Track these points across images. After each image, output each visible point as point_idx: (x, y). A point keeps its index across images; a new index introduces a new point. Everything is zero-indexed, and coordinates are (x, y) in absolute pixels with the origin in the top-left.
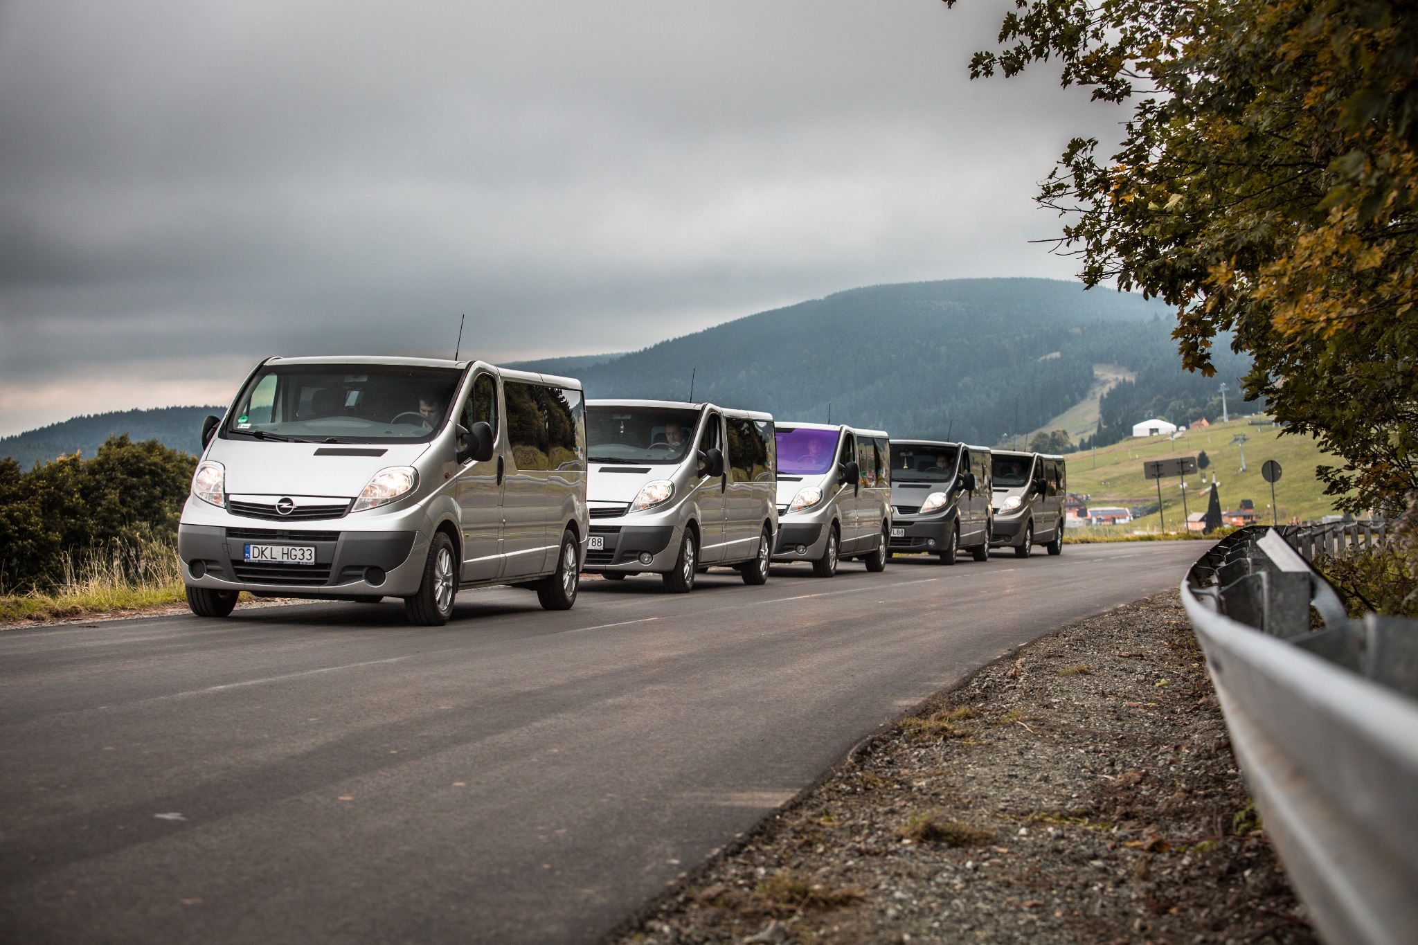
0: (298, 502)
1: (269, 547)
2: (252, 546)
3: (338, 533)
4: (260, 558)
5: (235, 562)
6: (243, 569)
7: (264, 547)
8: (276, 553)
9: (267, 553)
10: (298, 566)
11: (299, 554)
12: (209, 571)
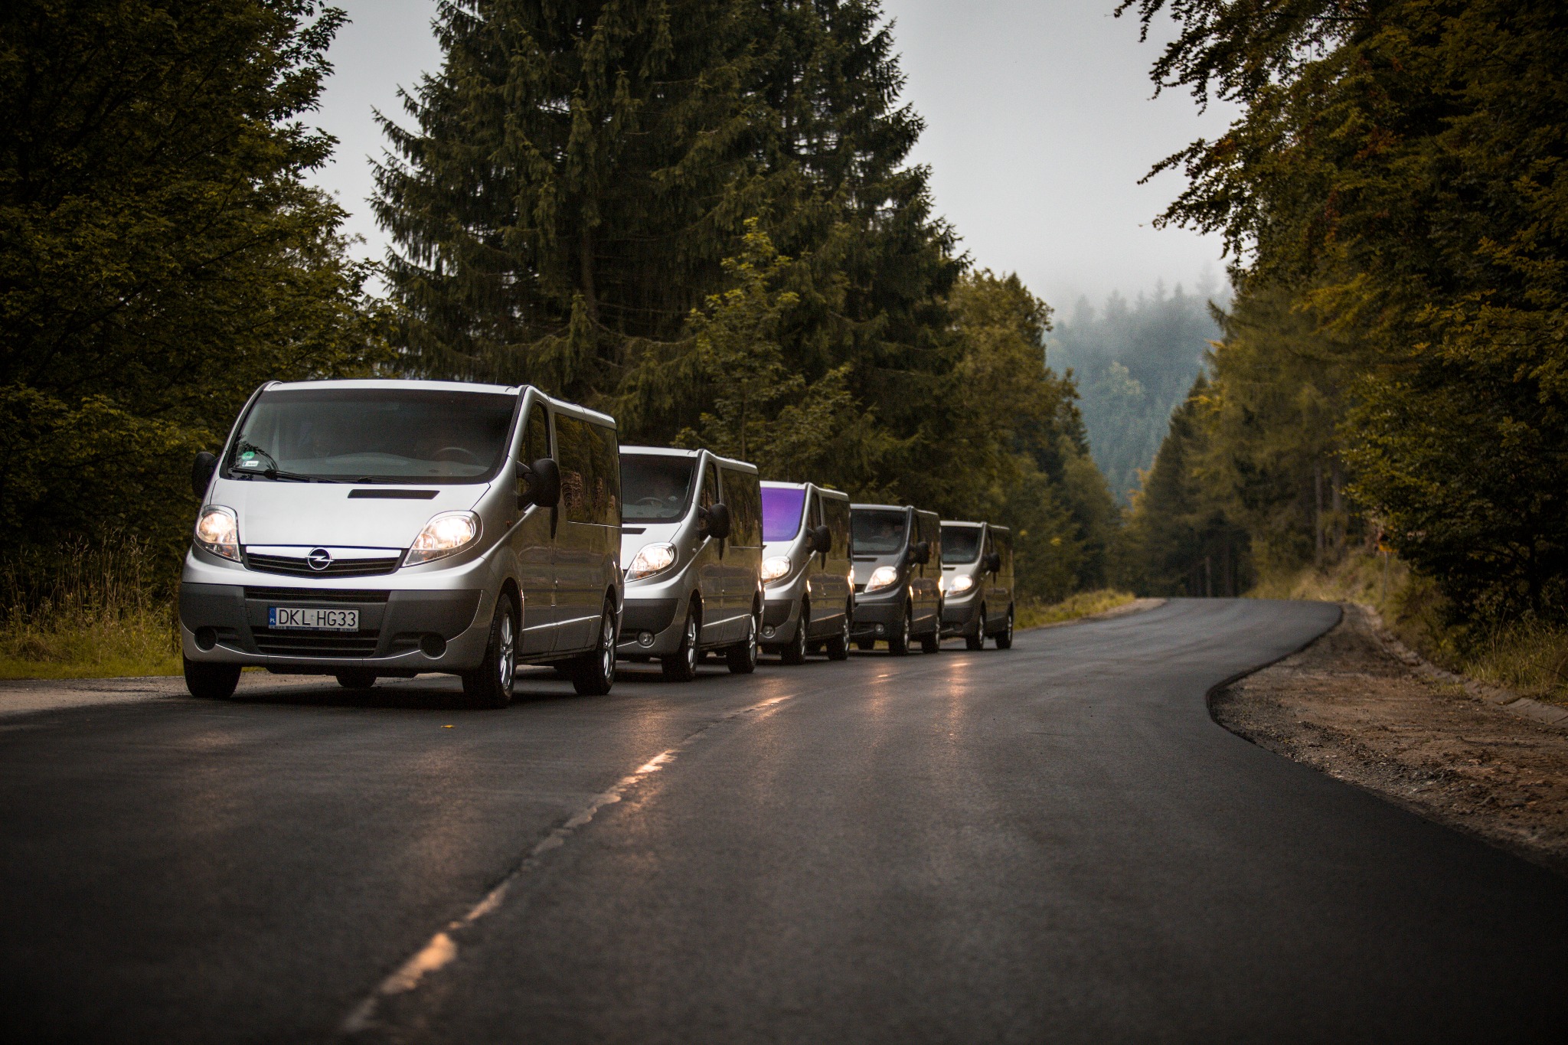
0: (336, 554)
1: (301, 610)
2: (278, 610)
3: (388, 592)
4: (288, 624)
5: (256, 629)
6: (267, 639)
7: (294, 611)
8: (310, 618)
9: (298, 617)
10: (337, 633)
11: (339, 618)
12: (223, 641)
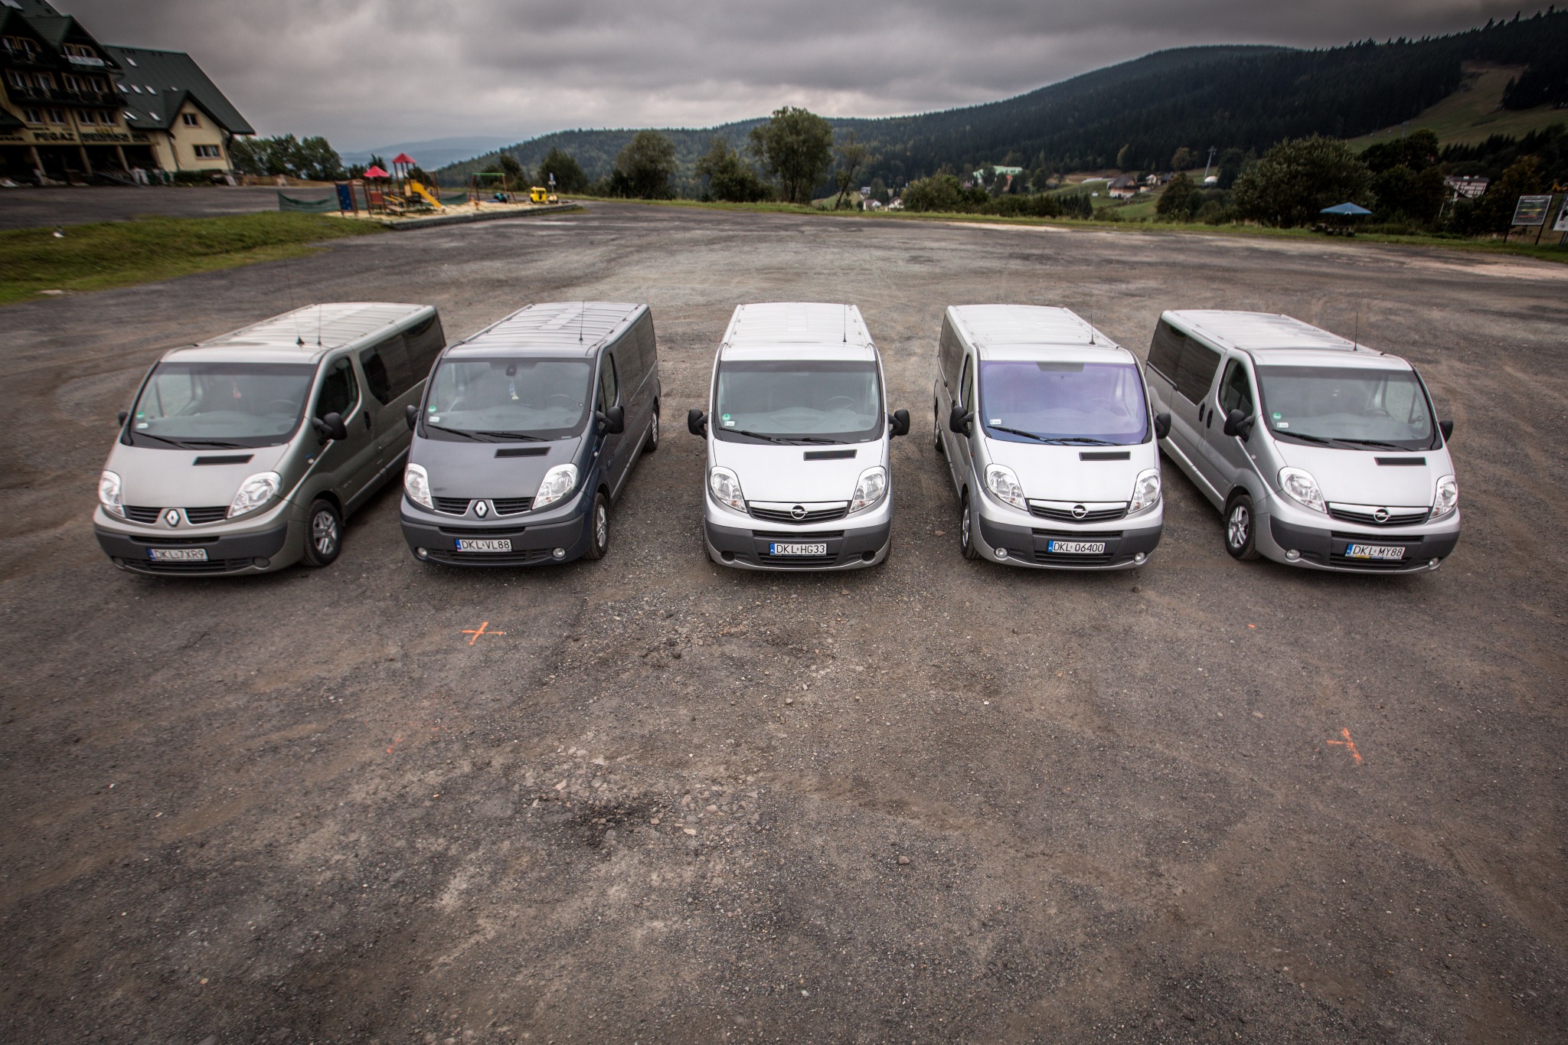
0: (808, 508)
2: (776, 545)
3: (843, 531)
4: (783, 554)
8: (796, 549)
10: (814, 557)
11: (814, 549)
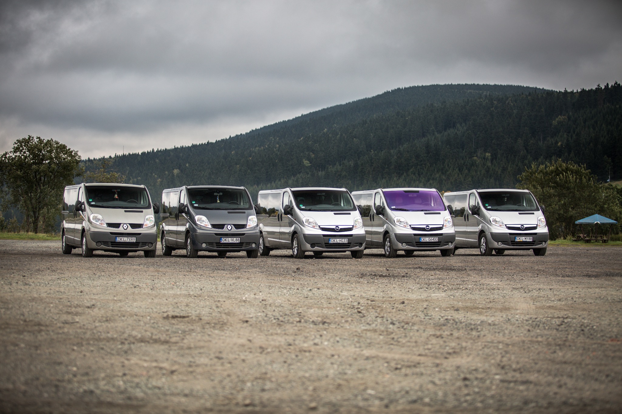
0: (340, 227)
2: (331, 239)
3: (352, 235)
4: (333, 242)
5: (326, 243)
6: (328, 245)
9: (335, 241)
10: (344, 244)
11: (344, 240)
12: (317, 246)
